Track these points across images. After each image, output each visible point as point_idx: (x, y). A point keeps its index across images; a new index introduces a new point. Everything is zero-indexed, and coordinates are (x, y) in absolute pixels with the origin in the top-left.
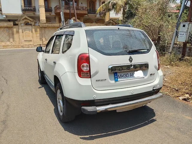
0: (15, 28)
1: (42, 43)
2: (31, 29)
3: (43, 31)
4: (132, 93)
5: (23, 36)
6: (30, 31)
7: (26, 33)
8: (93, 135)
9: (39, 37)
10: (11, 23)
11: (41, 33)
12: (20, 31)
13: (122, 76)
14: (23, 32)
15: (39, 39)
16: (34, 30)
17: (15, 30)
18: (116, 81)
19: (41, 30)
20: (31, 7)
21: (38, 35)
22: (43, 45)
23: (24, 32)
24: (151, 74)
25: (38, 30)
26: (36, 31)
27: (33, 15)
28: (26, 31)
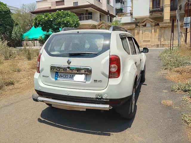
0: (136, 29)
1: (159, 44)
2: (151, 30)
3: (163, 31)
4: (68, 93)
5: (142, 37)
6: (149, 32)
7: (146, 34)
8: (46, 121)
9: (158, 38)
10: (134, 26)
11: (160, 33)
12: (141, 32)
13: (62, 76)
14: (142, 33)
15: (157, 40)
16: (153, 31)
17: (136, 31)
18: (56, 79)
19: (160, 31)
20: (159, 8)
21: (157, 35)
22: (161, 45)
23: (144, 33)
24: (95, 81)
25: (158, 30)
26: (155, 31)
27: (160, 16)
28: (146, 32)
